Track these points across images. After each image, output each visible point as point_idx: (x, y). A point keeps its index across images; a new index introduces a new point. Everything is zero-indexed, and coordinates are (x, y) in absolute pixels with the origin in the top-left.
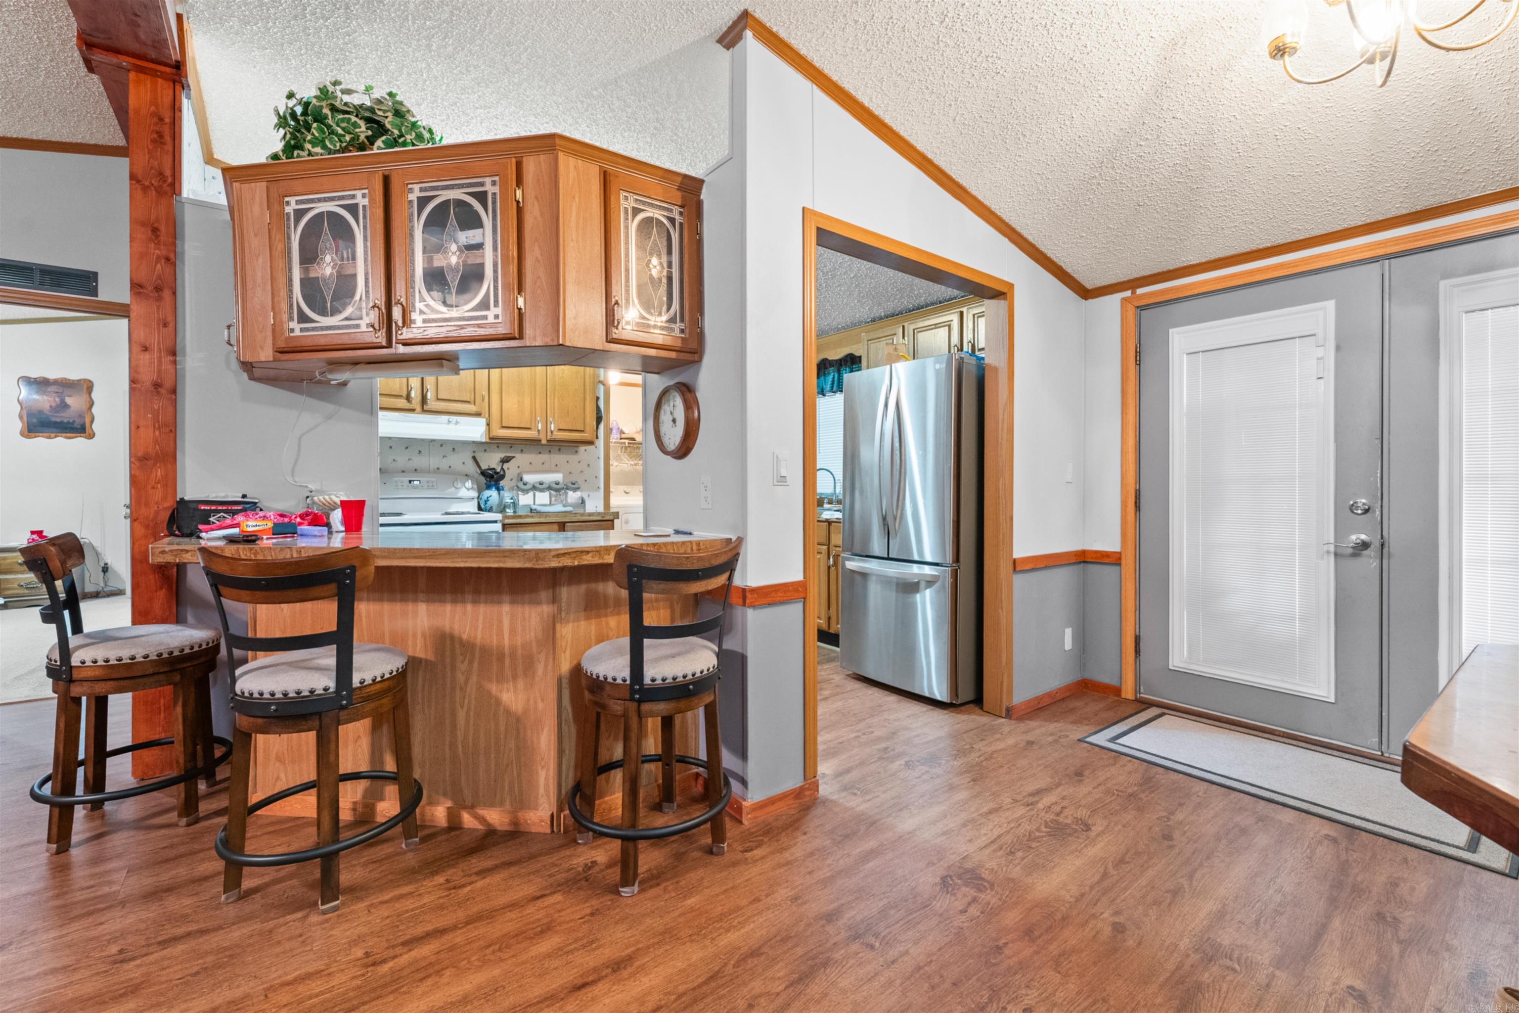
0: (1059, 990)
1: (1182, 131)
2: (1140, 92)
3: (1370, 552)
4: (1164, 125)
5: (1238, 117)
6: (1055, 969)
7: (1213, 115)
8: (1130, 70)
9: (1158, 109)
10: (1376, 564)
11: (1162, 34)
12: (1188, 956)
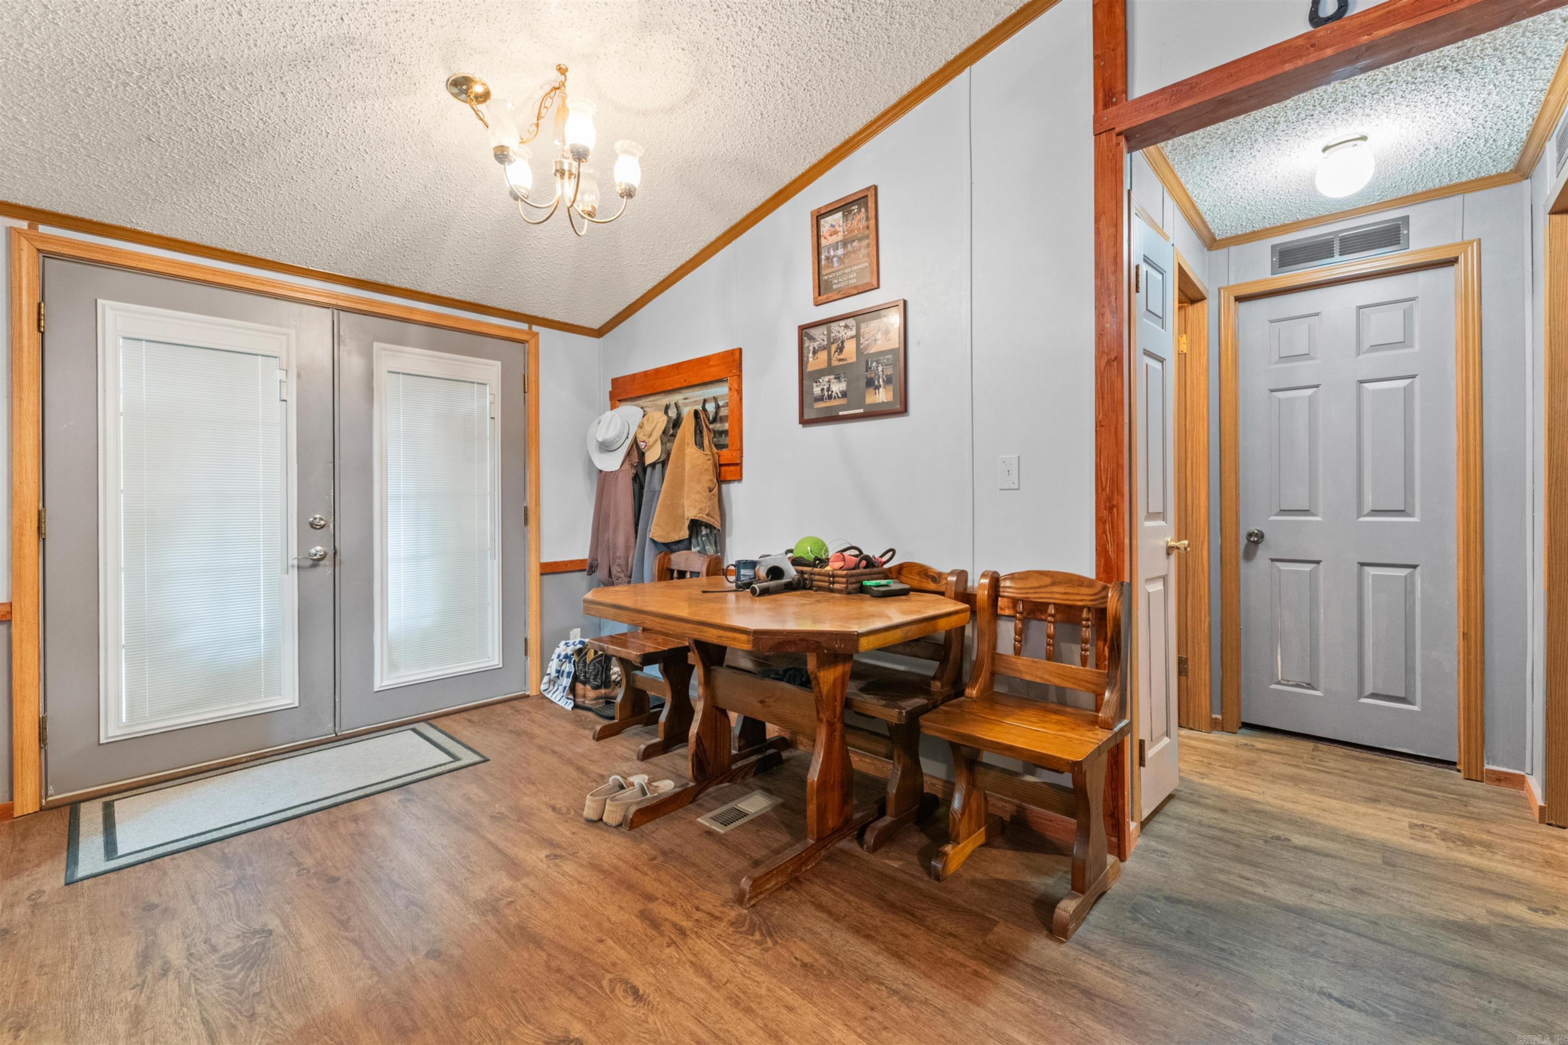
0: (491, 1023)
1: (276, 109)
2: (280, 46)
3: (328, 562)
4: (267, 91)
5: (330, 136)
6: (465, 1020)
7: (315, 119)
8: (294, 22)
9: (279, 74)
10: (330, 571)
11: (352, 26)
12: (487, 921)
